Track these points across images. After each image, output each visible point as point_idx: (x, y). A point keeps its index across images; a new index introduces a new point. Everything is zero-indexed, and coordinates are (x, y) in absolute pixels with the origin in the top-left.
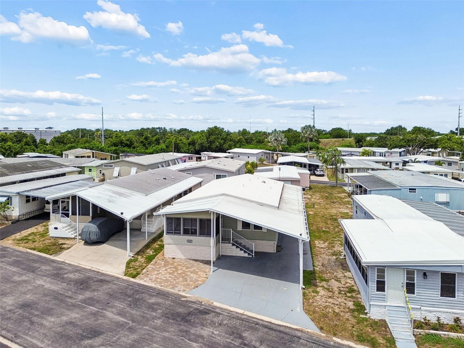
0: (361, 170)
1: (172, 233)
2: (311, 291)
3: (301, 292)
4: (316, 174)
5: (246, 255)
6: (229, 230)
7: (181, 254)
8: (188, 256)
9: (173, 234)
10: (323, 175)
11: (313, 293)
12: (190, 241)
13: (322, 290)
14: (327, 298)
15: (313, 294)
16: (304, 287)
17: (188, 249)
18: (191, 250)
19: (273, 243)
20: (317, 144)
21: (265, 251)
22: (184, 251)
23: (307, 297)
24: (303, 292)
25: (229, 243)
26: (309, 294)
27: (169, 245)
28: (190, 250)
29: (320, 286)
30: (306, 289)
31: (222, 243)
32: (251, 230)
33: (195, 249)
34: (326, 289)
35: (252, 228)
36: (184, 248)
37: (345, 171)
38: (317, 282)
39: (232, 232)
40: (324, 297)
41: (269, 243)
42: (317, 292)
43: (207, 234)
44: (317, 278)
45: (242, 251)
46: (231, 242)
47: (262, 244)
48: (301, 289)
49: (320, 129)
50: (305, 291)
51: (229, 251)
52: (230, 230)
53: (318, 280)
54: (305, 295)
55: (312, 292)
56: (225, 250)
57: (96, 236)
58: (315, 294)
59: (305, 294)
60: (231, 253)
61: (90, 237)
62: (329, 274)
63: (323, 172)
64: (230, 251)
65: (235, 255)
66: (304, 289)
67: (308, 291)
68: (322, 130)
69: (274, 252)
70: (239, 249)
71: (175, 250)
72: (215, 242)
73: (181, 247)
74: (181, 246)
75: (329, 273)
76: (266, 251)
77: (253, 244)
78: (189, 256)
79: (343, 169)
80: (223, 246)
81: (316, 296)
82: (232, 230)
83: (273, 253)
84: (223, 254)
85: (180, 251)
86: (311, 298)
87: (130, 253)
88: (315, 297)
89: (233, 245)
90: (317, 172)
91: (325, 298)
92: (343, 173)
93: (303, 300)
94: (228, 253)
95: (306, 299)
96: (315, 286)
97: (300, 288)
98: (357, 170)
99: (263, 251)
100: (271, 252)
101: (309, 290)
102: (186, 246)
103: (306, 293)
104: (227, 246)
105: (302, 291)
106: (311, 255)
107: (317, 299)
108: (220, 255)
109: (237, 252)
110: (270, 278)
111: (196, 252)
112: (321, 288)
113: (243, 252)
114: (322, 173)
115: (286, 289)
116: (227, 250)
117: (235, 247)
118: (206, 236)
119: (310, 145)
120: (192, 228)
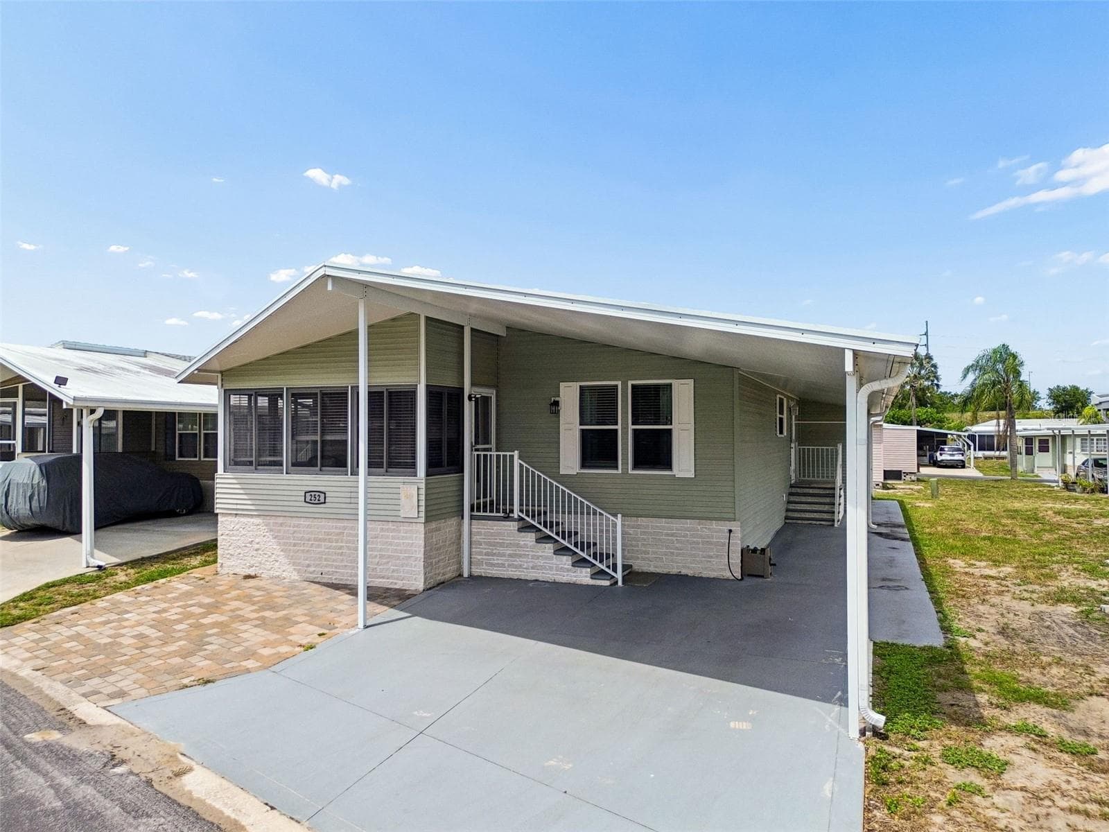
0: (1095, 441)
1: (251, 463)
2: (936, 751)
3: (857, 752)
4: (939, 459)
5: (583, 576)
6: (505, 456)
7: (282, 559)
8: (309, 566)
9: (253, 468)
10: (962, 465)
11: (951, 769)
12: (316, 498)
13: (1025, 752)
14: (1087, 814)
15: (954, 776)
16: (879, 720)
17: (306, 536)
18: (320, 540)
19: (726, 529)
20: (937, 413)
21: (684, 572)
22: (295, 545)
23: (907, 790)
24: (872, 752)
25: (507, 518)
26: (922, 774)
27: (236, 519)
28: (315, 540)
29: (1008, 729)
30: (892, 737)
31: (472, 517)
32: (620, 471)
33: (338, 534)
34: (1062, 746)
35: (625, 463)
36: (294, 532)
37: (1036, 445)
38: (977, 705)
39: (521, 466)
40: (1064, 803)
41: (708, 533)
42: (993, 768)
43: (390, 465)
44: (976, 684)
45: (565, 558)
46: (516, 515)
47: (672, 535)
48: (855, 734)
49: (946, 393)
50: (886, 748)
51: (503, 555)
52: (512, 457)
53: (981, 690)
54: (885, 775)
55: (944, 756)
56: (487, 554)
57: (27, 499)
58: (974, 778)
59: (884, 768)
60: (516, 567)
61: (9, 504)
62: (1054, 670)
63: (963, 455)
64: (510, 555)
65: (531, 575)
66: (879, 735)
67: (914, 754)
68: (949, 393)
69: (728, 575)
70: (549, 548)
71: (257, 540)
72: (423, 497)
73: (281, 525)
74: (280, 520)
75: (1059, 662)
76: (690, 573)
77: (615, 525)
78: (312, 569)
79: (1029, 440)
80: (479, 533)
81: (979, 791)
82: (520, 458)
83: (728, 580)
84: (477, 571)
85: (279, 544)
86: (943, 804)
87: (92, 556)
88: (977, 799)
89: (526, 528)
90: (941, 454)
91: (1071, 810)
92: (1029, 452)
93: (867, 809)
94: (503, 565)
95: (892, 807)
96: (968, 724)
97: (846, 727)
98: (1078, 440)
99: (674, 571)
100: (713, 574)
101: (920, 744)
102: (302, 522)
103: (894, 764)
104: (499, 534)
105: (861, 746)
106: (931, 592)
107: (995, 813)
108: (466, 575)
109: (541, 562)
110: (660, 665)
111: (341, 548)
112: (1020, 741)
113: (566, 561)
114: (959, 457)
115: (745, 726)
116: (499, 555)
117: (530, 537)
118: (383, 470)
119: (919, 416)
120: (329, 438)
